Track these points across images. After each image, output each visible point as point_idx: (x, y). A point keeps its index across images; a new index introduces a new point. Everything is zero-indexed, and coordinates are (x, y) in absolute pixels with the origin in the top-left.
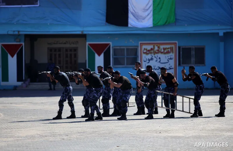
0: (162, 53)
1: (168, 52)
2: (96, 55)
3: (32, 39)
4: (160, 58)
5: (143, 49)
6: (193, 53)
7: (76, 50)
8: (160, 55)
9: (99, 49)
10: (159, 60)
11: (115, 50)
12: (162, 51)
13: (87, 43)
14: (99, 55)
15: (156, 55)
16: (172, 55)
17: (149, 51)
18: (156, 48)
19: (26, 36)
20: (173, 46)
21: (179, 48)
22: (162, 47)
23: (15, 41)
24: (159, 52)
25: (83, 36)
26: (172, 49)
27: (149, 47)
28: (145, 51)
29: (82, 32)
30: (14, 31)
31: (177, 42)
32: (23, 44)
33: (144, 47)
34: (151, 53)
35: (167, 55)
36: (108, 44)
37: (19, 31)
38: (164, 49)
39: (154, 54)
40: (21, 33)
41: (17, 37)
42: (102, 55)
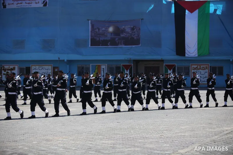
0: (202, 69)
1: (205, 69)
2: (169, 70)
3: (137, 62)
4: (200, 72)
5: (192, 67)
6: (217, 69)
7: (159, 67)
8: (200, 70)
9: (170, 67)
10: (200, 73)
11: (178, 68)
12: (202, 68)
13: (164, 64)
14: (170, 70)
15: (199, 71)
16: (207, 70)
17: (195, 68)
18: (199, 67)
19: (134, 61)
20: (207, 66)
21: (210, 67)
22: (202, 66)
23: (129, 63)
24: (200, 69)
25: (162, 61)
26: (207, 67)
27: (195, 66)
28: (193, 68)
29: (162, 59)
30: (128, 58)
31: (209, 64)
32: (132, 64)
33: (193, 66)
34: (196, 69)
35: (204, 70)
36: (175, 65)
37: (130, 58)
38: (203, 67)
39: (198, 70)
40: (131, 59)
41: (129, 61)
42: (172, 70)
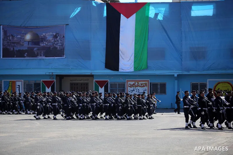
0: (140, 86)
1: (144, 86)
2: (100, 88)
3: (60, 77)
4: (139, 90)
5: (128, 84)
6: (159, 87)
7: (87, 84)
8: (138, 88)
9: (101, 84)
10: (138, 91)
11: (111, 85)
12: (140, 85)
13: (94, 80)
14: (102, 87)
15: (136, 88)
16: (146, 88)
17: (132, 85)
18: (136, 84)
19: (57, 75)
20: (147, 82)
21: (151, 83)
22: (140, 83)
23: (50, 79)
24: (138, 86)
25: (92, 76)
26: (146, 84)
27: (132, 83)
28: (130, 85)
29: (91, 73)
30: (49, 73)
31: (149, 80)
32: (55, 80)
33: (129, 83)
34: (133, 86)
35: (143, 88)
36: (107, 81)
37: (52, 73)
38: (141, 84)
39: (135, 87)
40: (53, 74)
41: (51, 76)
42: (103, 87)
